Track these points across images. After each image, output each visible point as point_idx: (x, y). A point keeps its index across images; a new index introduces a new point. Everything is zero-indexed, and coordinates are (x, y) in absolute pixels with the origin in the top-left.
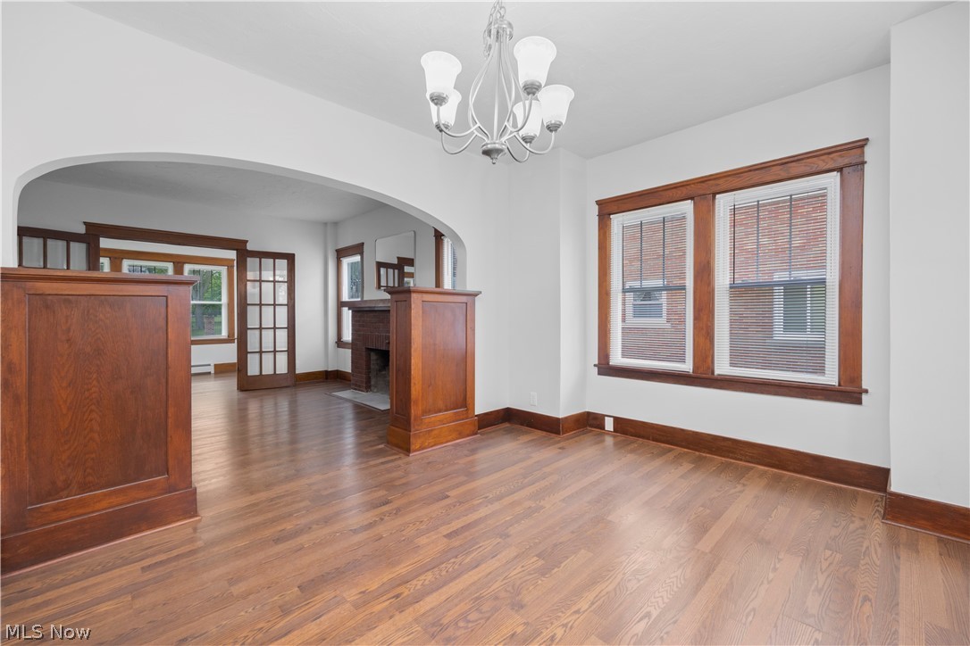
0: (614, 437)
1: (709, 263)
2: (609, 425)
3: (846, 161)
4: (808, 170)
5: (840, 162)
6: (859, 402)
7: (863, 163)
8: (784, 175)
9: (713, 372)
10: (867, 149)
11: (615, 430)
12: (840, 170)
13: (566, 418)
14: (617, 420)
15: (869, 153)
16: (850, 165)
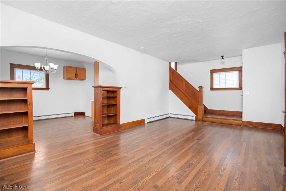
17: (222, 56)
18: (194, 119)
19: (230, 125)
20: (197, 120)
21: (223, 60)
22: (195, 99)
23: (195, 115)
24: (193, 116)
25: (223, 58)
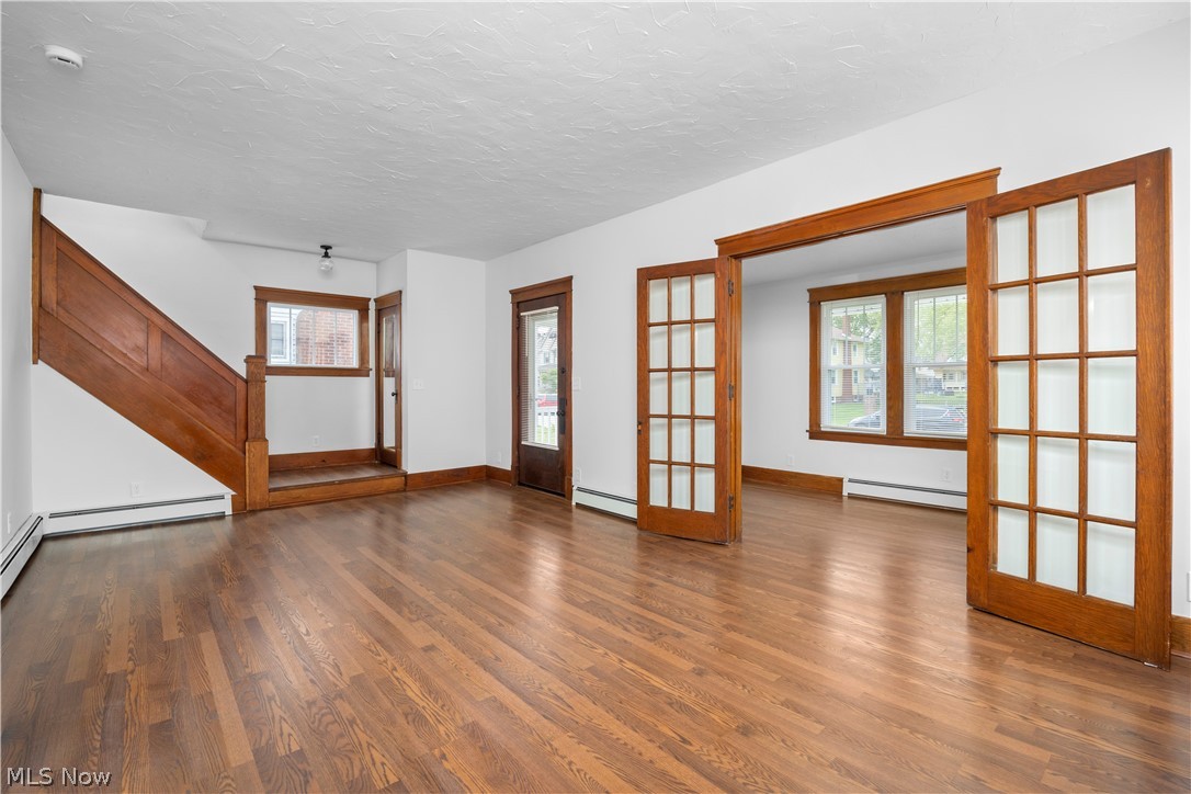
17: (327, 248)
18: (229, 511)
19: (368, 498)
20: (242, 510)
21: (327, 262)
22: (224, 414)
23: (228, 492)
24: (222, 497)
25: (326, 255)
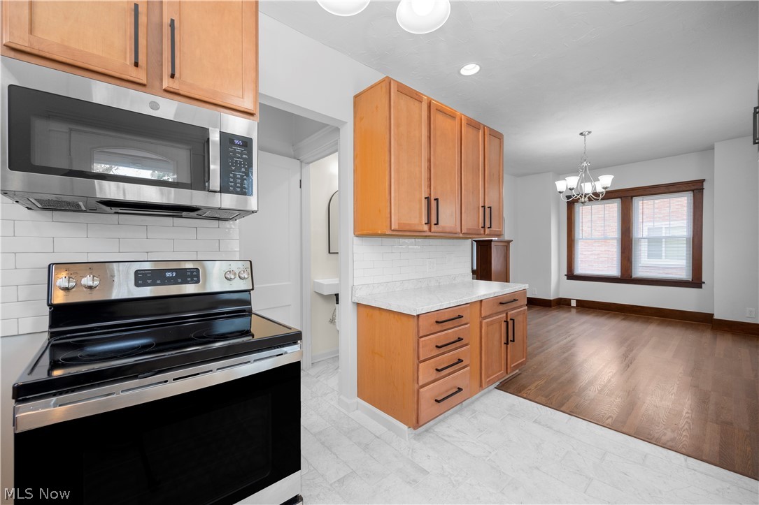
0: (577, 309)
1: (629, 227)
2: (573, 303)
3: (695, 187)
4: (678, 189)
5: (693, 188)
6: (701, 287)
7: (703, 189)
8: (667, 191)
9: (631, 277)
10: (704, 183)
11: (577, 306)
12: (693, 191)
13: (554, 300)
14: (578, 301)
15: (705, 185)
16: (697, 189)
